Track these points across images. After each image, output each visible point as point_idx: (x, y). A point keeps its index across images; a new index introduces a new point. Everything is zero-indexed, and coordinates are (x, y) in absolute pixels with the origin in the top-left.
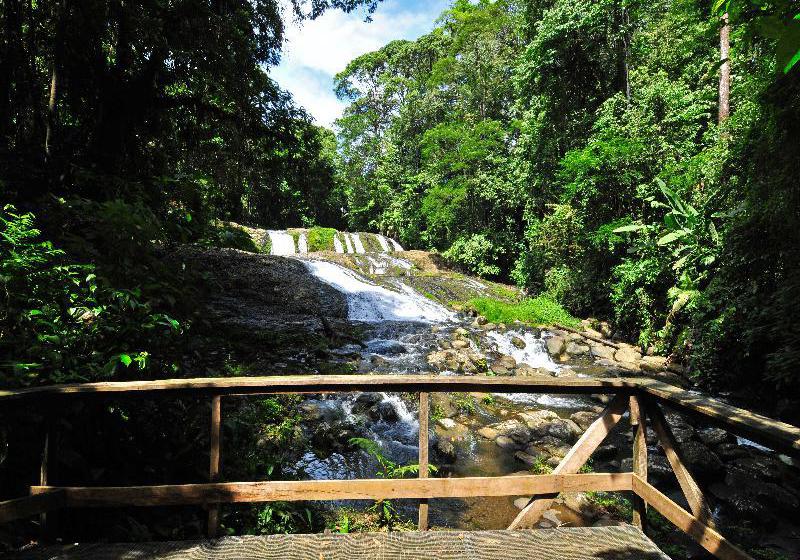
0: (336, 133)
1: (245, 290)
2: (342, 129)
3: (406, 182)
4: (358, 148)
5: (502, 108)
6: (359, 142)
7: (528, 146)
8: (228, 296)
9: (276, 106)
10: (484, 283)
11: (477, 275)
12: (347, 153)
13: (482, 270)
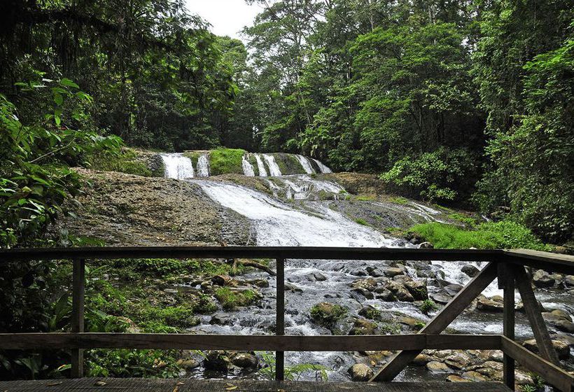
0: (245, 43)
1: (131, 215)
2: (252, 38)
3: (334, 94)
4: (271, 58)
5: (458, 8)
6: (274, 50)
7: (490, 50)
8: (112, 221)
9: (166, 15)
10: (436, 209)
11: (427, 199)
12: (258, 64)
13: (434, 193)
